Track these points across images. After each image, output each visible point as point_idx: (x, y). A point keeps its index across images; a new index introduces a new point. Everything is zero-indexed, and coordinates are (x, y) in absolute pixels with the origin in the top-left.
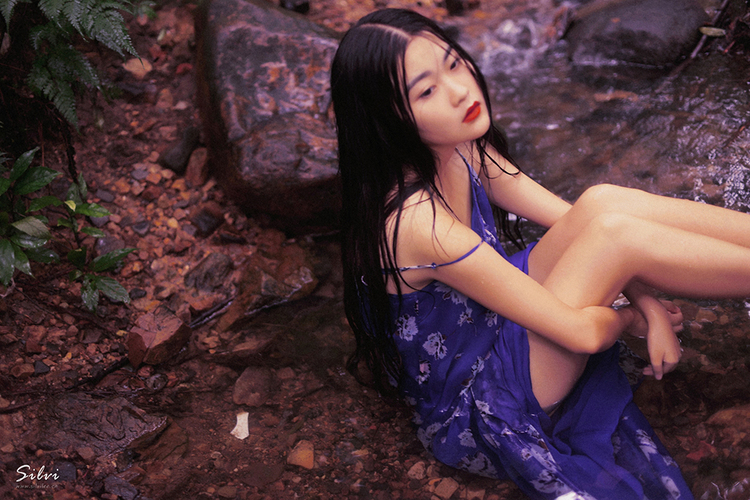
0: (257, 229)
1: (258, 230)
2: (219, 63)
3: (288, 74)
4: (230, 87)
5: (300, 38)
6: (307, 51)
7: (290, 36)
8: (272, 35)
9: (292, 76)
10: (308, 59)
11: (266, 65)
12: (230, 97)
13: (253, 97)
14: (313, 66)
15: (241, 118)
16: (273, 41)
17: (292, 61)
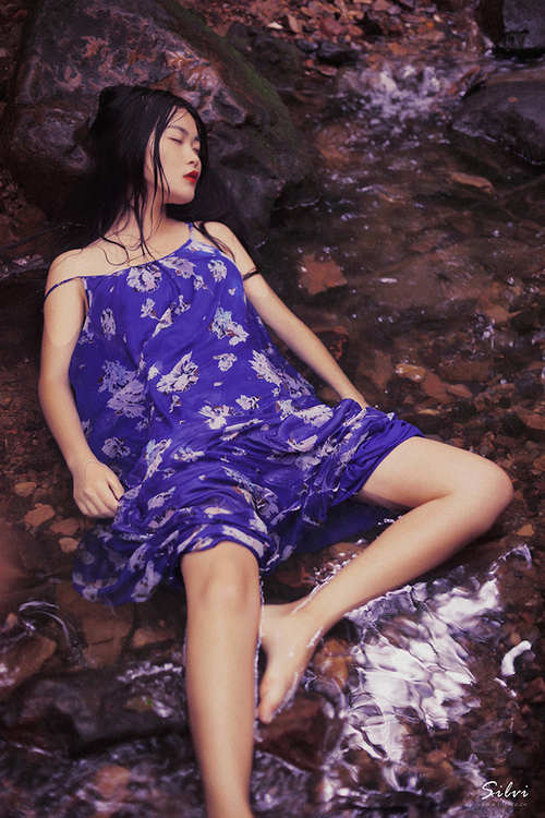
0: (22, 202)
1: (24, 203)
2: (38, 22)
3: (107, 53)
4: (39, 50)
5: (134, 20)
6: (137, 35)
7: (123, 14)
8: (104, 8)
9: (110, 57)
10: (135, 44)
11: (88, 38)
12: (35, 61)
13: (61, 67)
14: (137, 53)
15: (36, 84)
16: (104, 15)
17: (117, 42)
